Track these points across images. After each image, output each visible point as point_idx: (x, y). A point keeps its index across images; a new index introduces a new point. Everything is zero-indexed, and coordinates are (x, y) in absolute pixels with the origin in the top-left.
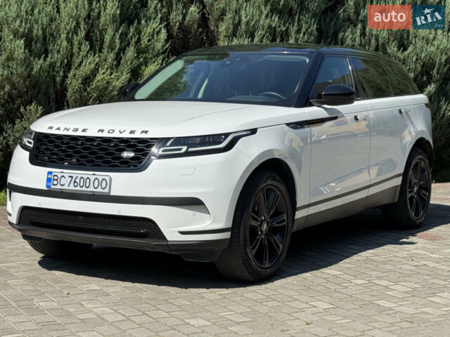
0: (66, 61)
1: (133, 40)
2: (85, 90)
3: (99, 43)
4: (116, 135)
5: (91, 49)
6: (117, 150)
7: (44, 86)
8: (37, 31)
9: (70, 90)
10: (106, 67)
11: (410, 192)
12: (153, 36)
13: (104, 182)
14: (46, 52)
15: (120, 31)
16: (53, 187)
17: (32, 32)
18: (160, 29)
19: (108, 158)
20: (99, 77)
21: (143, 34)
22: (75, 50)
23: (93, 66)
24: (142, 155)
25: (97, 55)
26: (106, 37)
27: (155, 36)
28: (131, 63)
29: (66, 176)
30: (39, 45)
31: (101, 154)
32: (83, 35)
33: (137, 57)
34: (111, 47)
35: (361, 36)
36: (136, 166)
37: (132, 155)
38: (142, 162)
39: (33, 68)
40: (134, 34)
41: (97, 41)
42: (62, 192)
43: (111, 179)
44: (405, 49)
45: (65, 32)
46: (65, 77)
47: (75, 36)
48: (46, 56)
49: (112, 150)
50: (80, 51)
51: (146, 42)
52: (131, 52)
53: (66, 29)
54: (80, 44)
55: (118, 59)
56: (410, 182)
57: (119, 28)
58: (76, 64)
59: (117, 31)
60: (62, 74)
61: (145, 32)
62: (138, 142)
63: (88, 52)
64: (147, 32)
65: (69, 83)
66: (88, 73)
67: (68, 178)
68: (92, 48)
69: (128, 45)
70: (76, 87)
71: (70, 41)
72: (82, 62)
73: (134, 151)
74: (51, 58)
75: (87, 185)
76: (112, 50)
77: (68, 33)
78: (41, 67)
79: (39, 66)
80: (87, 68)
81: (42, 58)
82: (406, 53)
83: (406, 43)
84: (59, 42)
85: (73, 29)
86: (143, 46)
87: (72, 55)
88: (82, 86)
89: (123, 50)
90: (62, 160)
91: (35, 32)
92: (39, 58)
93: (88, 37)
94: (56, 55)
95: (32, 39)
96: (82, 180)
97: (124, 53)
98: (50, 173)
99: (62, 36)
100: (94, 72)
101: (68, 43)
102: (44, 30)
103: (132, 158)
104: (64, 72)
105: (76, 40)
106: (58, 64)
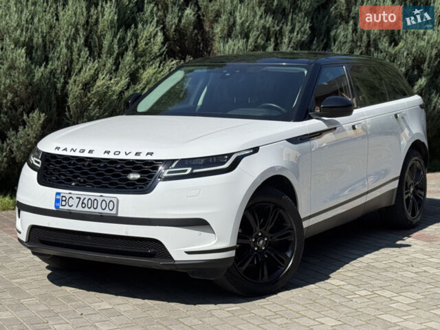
0: (66, 67)
1: (131, 45)
2: (86, 96)
3: (97, 49)
4: (122, 156)
5: (90, 55)
6: (123, 172)
7: (45, 93)
8: (38, 40)
9: (71, 96)
10: (105, 72)
11: (407, 194)
12: (150, 39)
13: (111, 204)
14: (47, 60)
15: (118, 37)
16: (61, 207)
17: (32, 40)
18: (157, 32)
19: (115, 180)
20: (99, 83)
21: (140, 37)
22: (75, 56)
23: (92, 71)
24: (148, 177)
25: (96, 61)
26: (105, 42)
27: (152, 40)
28: (130, 67)
29: (74, 197)
30: (39, 53)
31: (108, 175)
32: (82, 41)
33: (136, 61)
34: (110, 52)
35: (353, 32)
36: (142, 188)
37: (138, 176)
38: (148, 183)
39: (34, 76)
40: (131, 39)
41: (96, 47)
42: (70, 213)
43: (118, 201)
44: (396, 44)
45: (65, 39)
46: (66, 83)
47: (74, 43)
48: (47, 64)
49: (119, 171)
50: (80, 57)
51: (144, 46)
52: (129, 57)
53: (65, 36)
54: (80, 51)
55: (117, 64)
56: (407, 183)
57: (117, 34)
58: (76, 70)
59: (115, 36)
60: (62, 80)
61: (142, 37)
62: (143, 164)
63: (87, 58)
64: (144, 36)
65: (70, 89)
66: (88, 78)
67: (76, 198)
68: (91, 53)
69: (126, 49)
70: (77, 93)
71: (69, 48)
72: (81, 69)
73: (140, 173)
74: (51, 65)
75: (95, 207)
76: (111, 55)
77: (67, 40)
78: (42, 75)
79: (40, 74)
80: (86, 74)
81: (43, 65)
82: (397, 48)
83: (397, 38)
84: (59, 49)
85: (72, 36)
86: (141, 49)
87: (72, 61)
88: (83, 91)
89: (121, 55)
90: (70, 181)
91: (35, 40)
92: (40, 66)
93: (87, 43)
94: (56, 62)
95: (33, 47)
96: (90, 201)
97: (122, 58)
98: (58, 194)
99: (62, 43)
100: (94, 78)
101: (68, 50)
102: (44, 38)
103: (138, 180)
104: (65, 78)
105: (75, 46)
106: (59, 71)
